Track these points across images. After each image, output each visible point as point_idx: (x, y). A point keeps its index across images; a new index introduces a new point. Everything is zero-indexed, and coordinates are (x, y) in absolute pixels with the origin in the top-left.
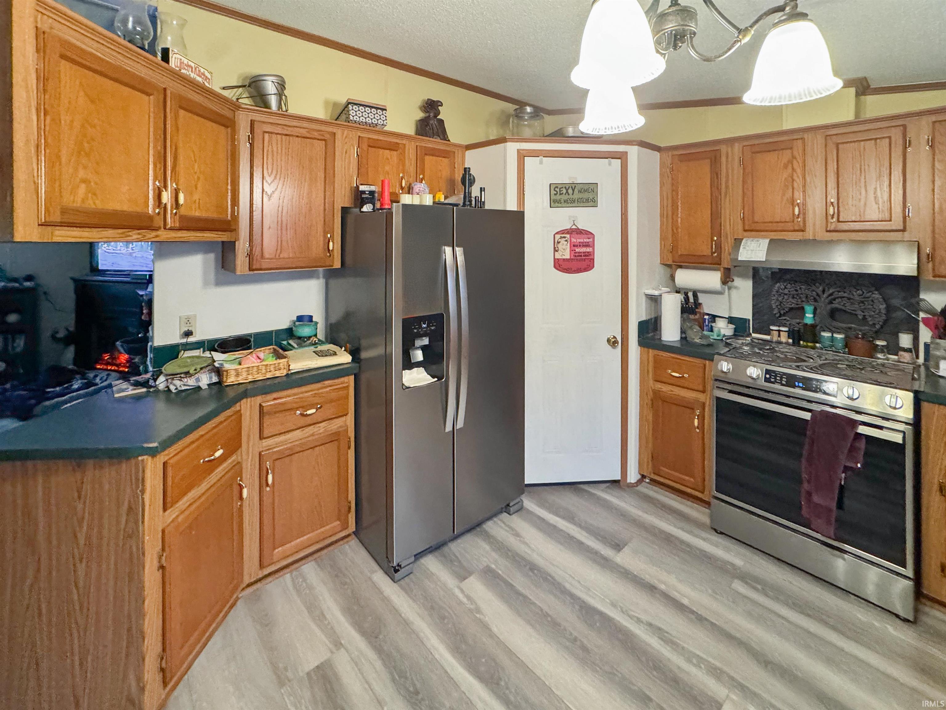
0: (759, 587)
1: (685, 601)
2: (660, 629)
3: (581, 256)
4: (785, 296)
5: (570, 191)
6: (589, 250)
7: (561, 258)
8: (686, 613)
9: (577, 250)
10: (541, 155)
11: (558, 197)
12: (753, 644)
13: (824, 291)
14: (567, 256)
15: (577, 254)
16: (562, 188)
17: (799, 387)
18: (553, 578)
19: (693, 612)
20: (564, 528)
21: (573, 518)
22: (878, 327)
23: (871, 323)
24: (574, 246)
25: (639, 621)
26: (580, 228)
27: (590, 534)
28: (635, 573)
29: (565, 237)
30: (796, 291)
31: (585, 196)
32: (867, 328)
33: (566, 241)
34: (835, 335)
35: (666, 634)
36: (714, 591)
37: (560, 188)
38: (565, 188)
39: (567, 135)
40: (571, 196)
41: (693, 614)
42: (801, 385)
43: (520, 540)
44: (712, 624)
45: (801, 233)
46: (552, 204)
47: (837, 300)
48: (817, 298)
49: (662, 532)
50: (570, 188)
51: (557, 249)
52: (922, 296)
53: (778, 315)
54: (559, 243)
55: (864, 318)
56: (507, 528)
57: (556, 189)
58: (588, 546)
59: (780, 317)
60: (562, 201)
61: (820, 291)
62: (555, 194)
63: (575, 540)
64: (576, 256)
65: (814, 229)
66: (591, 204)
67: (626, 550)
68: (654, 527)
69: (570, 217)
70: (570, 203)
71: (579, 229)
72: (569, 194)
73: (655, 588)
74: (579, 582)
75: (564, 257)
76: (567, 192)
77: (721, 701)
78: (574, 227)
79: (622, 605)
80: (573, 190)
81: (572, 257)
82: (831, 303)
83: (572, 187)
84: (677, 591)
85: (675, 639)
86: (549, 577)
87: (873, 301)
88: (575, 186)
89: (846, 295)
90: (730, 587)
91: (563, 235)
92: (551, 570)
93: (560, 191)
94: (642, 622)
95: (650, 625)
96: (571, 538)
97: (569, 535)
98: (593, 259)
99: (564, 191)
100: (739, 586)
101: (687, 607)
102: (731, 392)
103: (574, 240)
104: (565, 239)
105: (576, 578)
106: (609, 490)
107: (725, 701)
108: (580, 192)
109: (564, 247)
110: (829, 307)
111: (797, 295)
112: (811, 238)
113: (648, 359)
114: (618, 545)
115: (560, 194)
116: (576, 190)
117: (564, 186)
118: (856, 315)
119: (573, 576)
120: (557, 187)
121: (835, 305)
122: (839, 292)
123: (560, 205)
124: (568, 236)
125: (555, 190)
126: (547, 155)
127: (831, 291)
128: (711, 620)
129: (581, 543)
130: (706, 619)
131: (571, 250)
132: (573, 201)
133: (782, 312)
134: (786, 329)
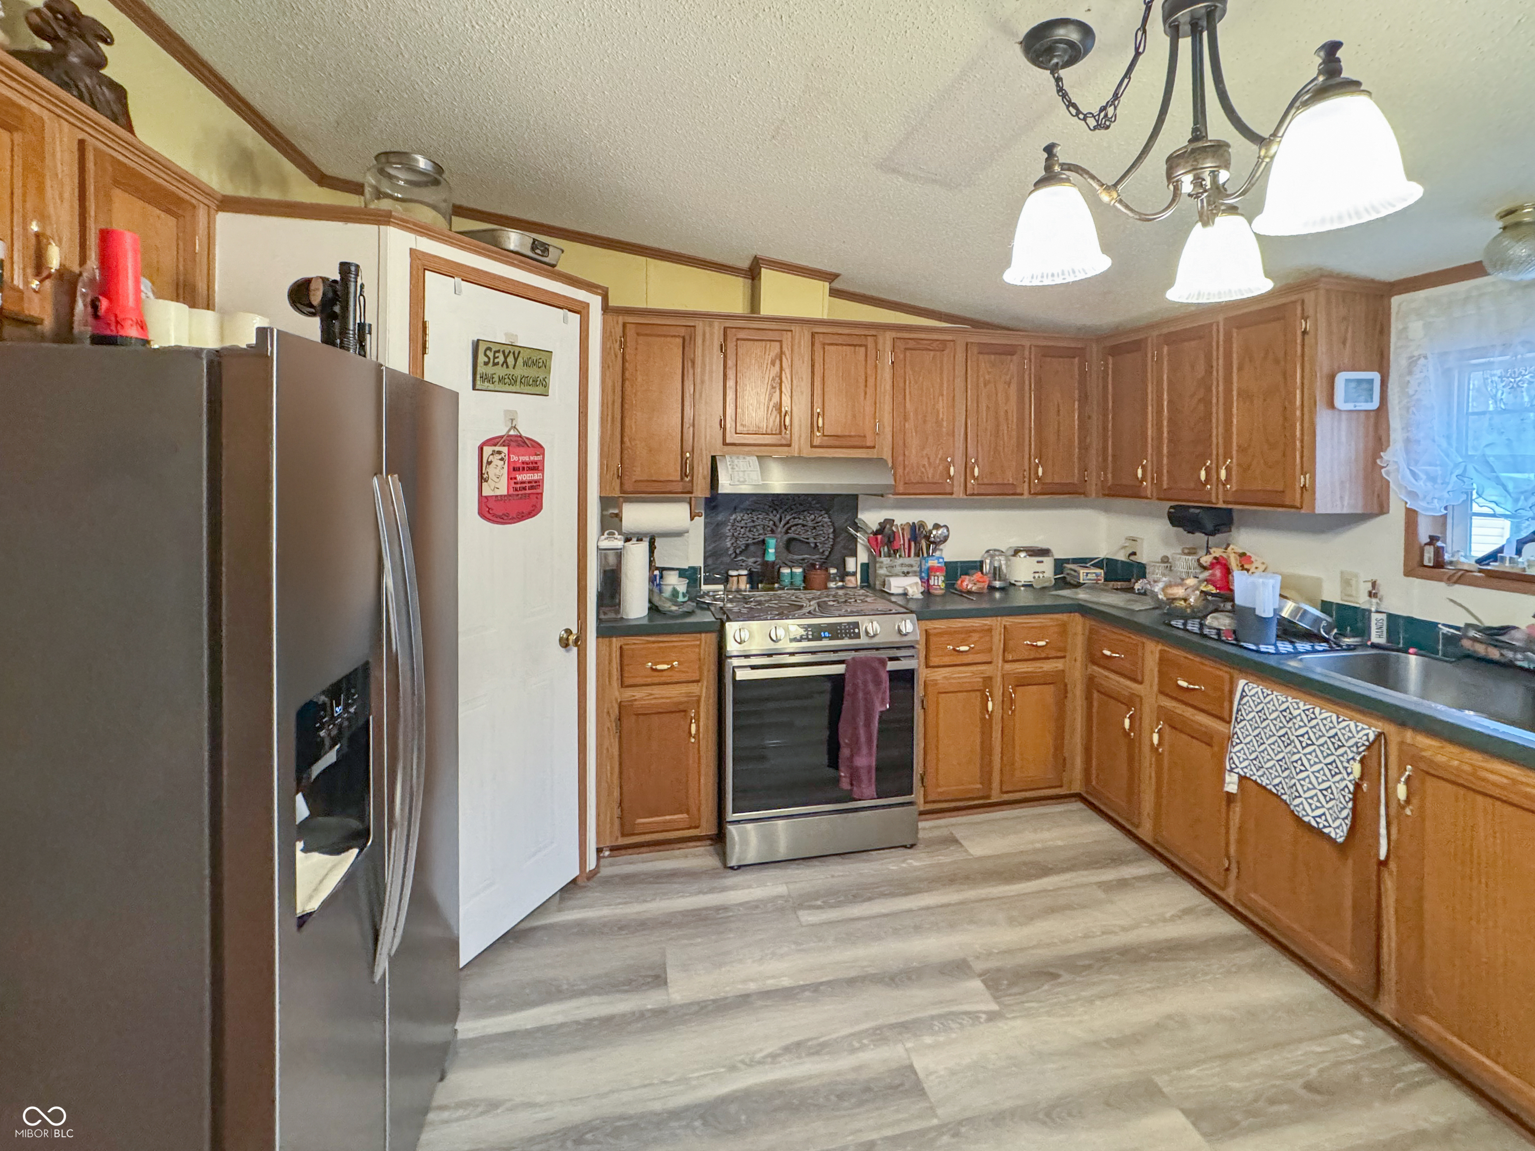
0: (819, 903)
1: (786, 982)
2: (798, 1044)
3: (524, 489)
4: (742, 530)
5: (510, 360)
6: (536, 476)
7: (492, 494)
8: (799, 997)
9: (520, 477)
10: (458, 276)
11: (490, 370)
12: (871, 970)
13: (780, 520)
14: (503, 491)
15: (518, 486)
16: (498, 351)
17: (825, 637)
18: (622, 1118)
19: (803, 988)
20: (560, 1019)
21: (560, 991)
22: (827, 553)
23: (821, 551)
24: (514, 470)
25: (774, 1057)
26: (523, 434)
27: (607, 993)
28: (712, 997)
29: (499, 453)
30: (753, 521)
31: (532, 372)
32: (817, 556)
33: (502, 459)
34: (794, 570)
35: (810, 1043)
36: (795, 943)
37: (495, 352)
38: (504, 352)
39: (507, 247)
40: (511, 371)
41: (804, 991)
42: (827, 634)
43: (510, 1110)
44: (829, 983)
45: (786, 448)
46: (478, 382)
47: (793, 529)
48: (774, 528)
49: (686, 913)
50: (511, 355)
51: (485, 476)
52: (859, 516)
53: (733, 556)
54: (489, 463)
55: (816, 546)
56: (460, 1113)
57: (488, 353)
58: (624, 1015)
59: (735, 557)
60: (496, 379)
61: (776, 519)
62: (486, 364)
63: (596, 1023)
64: (516, 490)
65: (800, 444)
66: (540, 389)
67: (672, 975)
68: (673, 914)
69: (507, 412)
70: (510, 383)
71: (521, 436)
72: (507, 367)
73: (748, 996)
74: (665, 1082)
75: (498, 493)
76: (505, 362)
77: (907, 1062)
78: (512, 433)
79: (740, 1058)
80: (516, 360)
81: (511, 492)
82: (787, 533)
83: (514, 353)
84: (769, 978)
85: (821, 1040)
86: (618, 1124)
87: (823, 526)
88: (519, 352)
89: (800, 521)
90: (802, 926)
91: (497, 448)
92: (607, 1107)
93: (495, 358)
94: (779, 1055)
95: (787, 1049)
96: (588, 1024)
97: (577, 1023)
98: (542, 494)
99: (501, 359)
100: (808, 917)
101: (792, 988)
102: (753, 667)
103: (514, 458)
104: (500, 457)
105: (656, 1081)
106: (571, 903)
107: (909, 1058)
108: (525, 364)
109: (497, 471)
110: (786, 537)
111: (754, 527)
112: (796, 455)
113: (610, 655)
114: (657, 977)
115: (495, 364)
116: (520, 360)
117: (502, 348)
118: (808, 543)
119: (647, 1082)
120: (489, 349)
121: (791, 535)
122: (794, 518)
123: (491, 387)
124: (505, 450)
125: (486, 355)
126: (472, 278)
127: (788, 518)
128: (824, 979)
129: (607, 1021)
130: (821, 984)
131: (510, 478)
132: (513, 381)
133: (738, 551)
134: (745, 572)
